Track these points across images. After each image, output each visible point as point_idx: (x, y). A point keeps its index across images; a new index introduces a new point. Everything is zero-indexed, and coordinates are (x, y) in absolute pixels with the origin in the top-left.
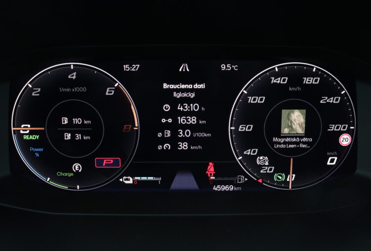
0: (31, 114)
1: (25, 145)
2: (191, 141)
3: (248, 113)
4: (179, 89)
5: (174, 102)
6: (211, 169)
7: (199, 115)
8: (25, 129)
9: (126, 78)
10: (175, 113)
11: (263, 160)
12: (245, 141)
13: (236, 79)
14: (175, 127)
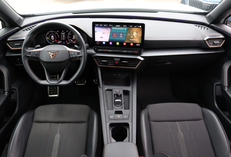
0: (48, 36)
1: (48, 39)
2: (64, 39)
3: (70, 36)
4: (63, 33)
5: (62, 35)
6: (66, 41)
7: (65, 36)
8: (48, 38)
9: (57, 32)
10: (62, 36)
11: (72, 40)
12: (70, 38)
13: (68, 32)
14: (63, 37)
